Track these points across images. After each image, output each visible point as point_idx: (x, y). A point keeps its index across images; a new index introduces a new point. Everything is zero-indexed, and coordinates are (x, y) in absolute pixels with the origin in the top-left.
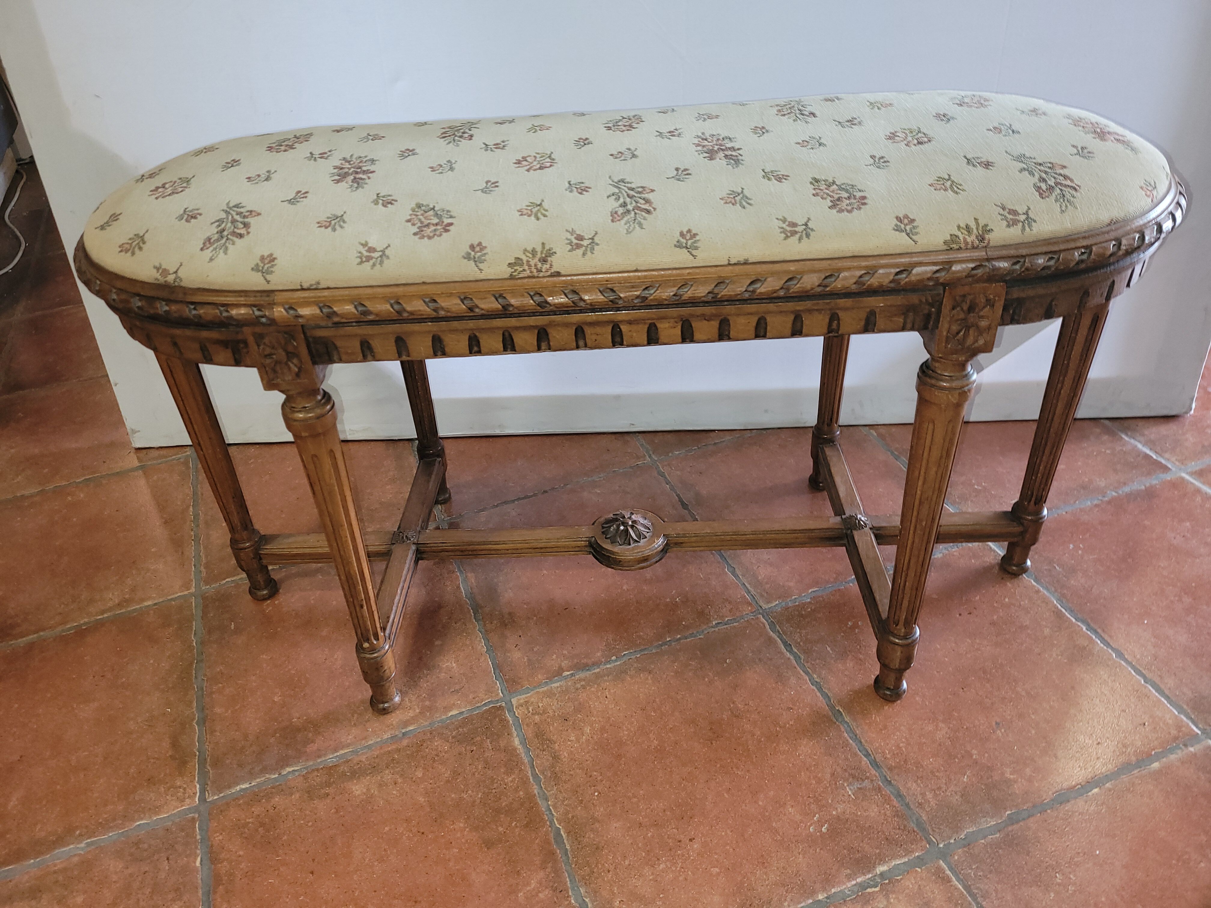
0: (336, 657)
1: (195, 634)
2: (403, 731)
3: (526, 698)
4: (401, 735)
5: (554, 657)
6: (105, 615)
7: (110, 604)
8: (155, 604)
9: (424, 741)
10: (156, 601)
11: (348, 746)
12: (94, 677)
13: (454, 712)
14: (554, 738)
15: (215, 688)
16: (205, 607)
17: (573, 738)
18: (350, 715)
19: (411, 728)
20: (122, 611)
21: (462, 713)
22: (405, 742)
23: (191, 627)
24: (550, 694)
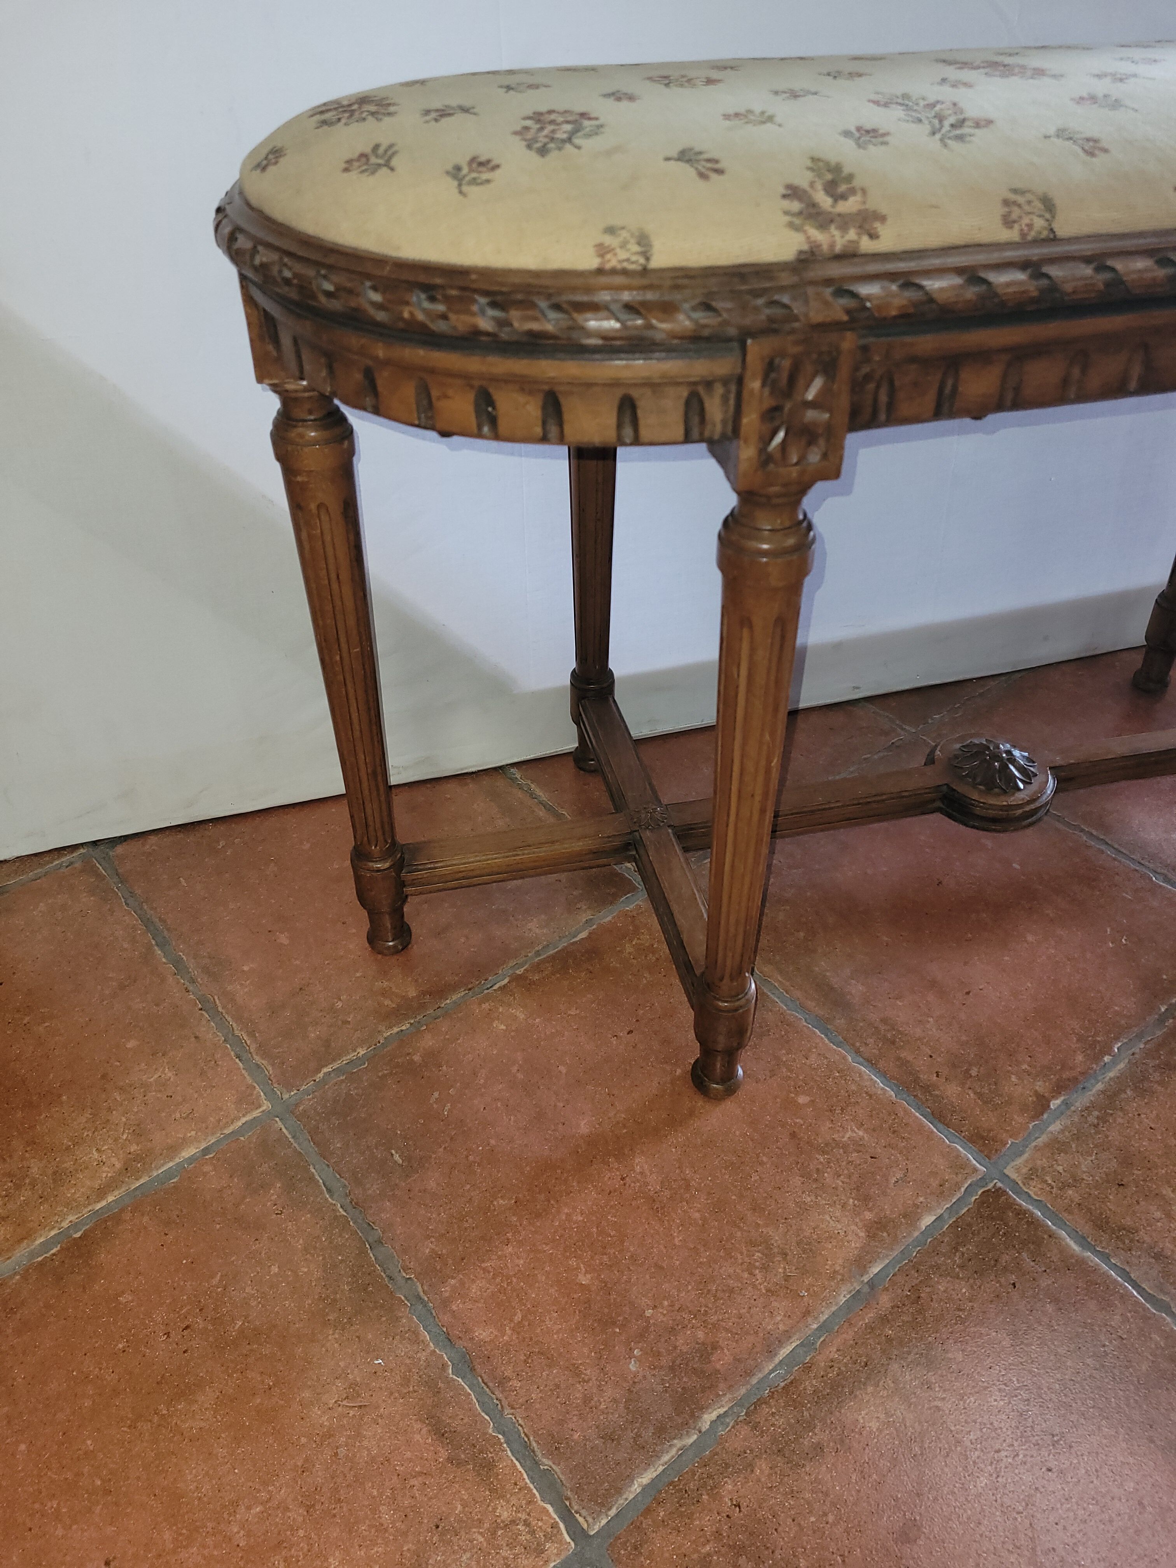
0: (638, 1169)
1: (329, 1191)
2: (866, 1279)
3: (1027, 1161)
4: (866, 1289)
5: (1014, 1078)
6: (110, 1198)
7: (106, 1173)
8: (206, 1151)
9: (914, 1289)
10: (203, 1145)
11: (787, 1335)
12: (168, 1334)
13: (928, 1220)
14: (1128, 1221)
15: (446, 1291)
16: (314, 1133)
17: (1158, 1214)
18: (746, 1275)
19: (875, 1269)
20: (142, 1181)
21: (939, 1218)
22: (885, 1301)
23: (312, 1178)
24: (1057, 1146)
